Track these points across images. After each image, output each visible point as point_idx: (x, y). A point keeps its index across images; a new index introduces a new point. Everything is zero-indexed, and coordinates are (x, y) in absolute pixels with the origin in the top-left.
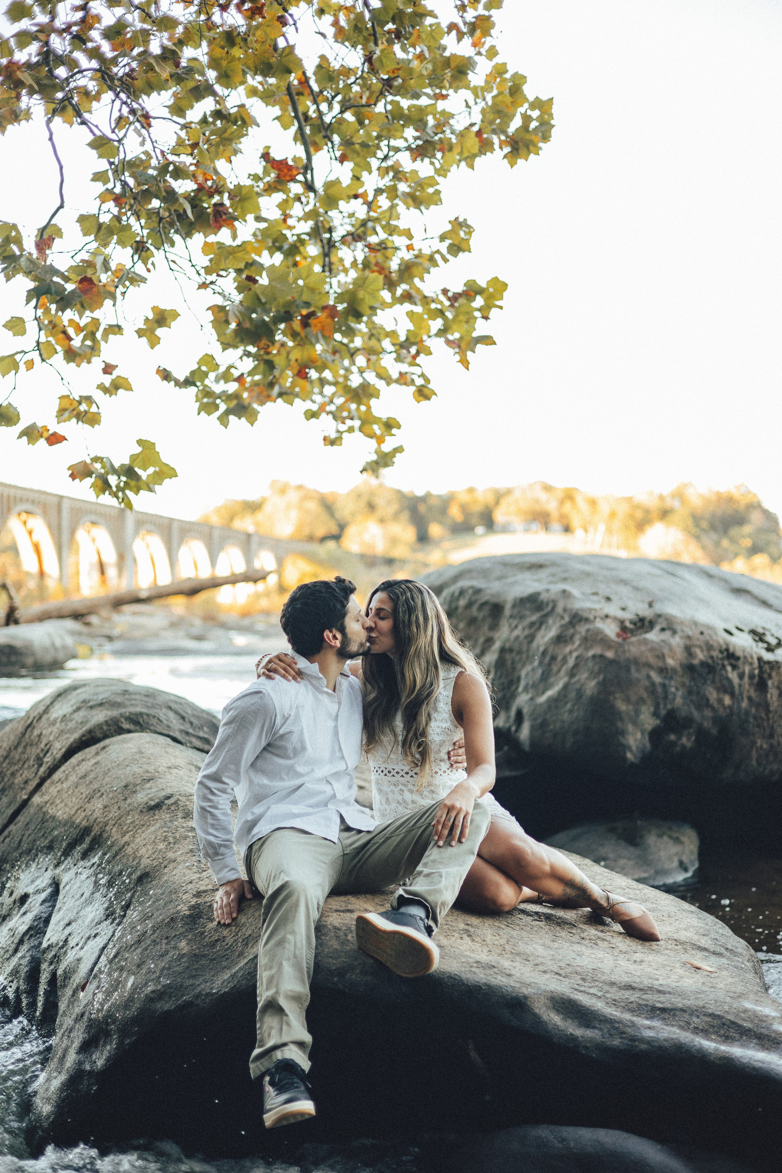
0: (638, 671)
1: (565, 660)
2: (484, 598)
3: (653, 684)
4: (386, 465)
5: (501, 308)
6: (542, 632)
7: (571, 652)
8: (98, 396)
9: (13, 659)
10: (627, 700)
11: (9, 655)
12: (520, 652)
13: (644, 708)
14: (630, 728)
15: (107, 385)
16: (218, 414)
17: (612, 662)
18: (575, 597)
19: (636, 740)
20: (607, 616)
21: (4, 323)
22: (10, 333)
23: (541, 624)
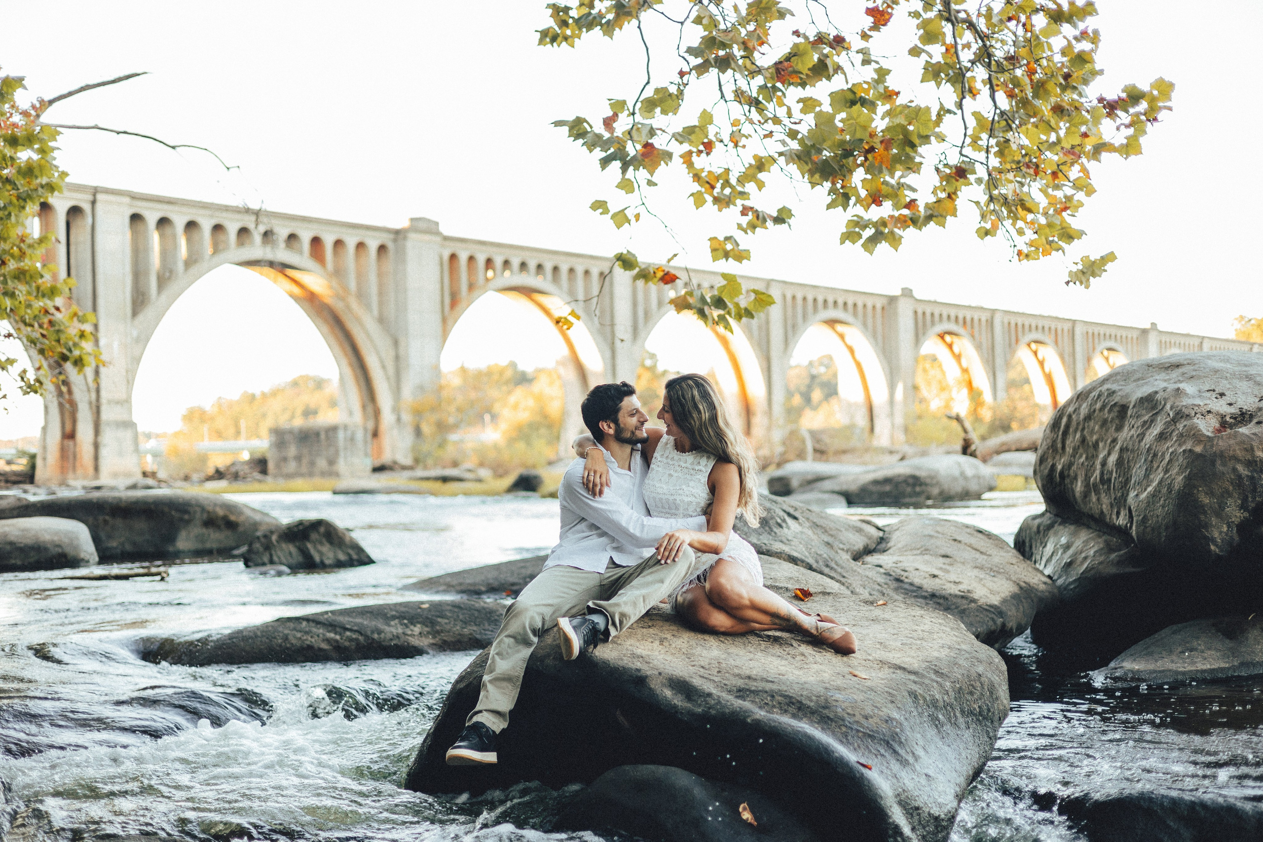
0: (1224, 464)
1: (1163, 454)
2: (1116, 399)
3: (1240, 477)
4: (1094, 275)
5: (1170, 109)
6: (1150, 431)
7: (1168, 448)
8: (739, 236)
9: (918, 489)
10: (1211, 493)
11: (914, 485)
12: (1133, 451)
13: (1230, 501)
14: (1214, 520)
15: (745, 226)
16: (862, 241)
17: (1199, 456)
18: (1186, 394)
19: (1221, 532)
20: (1209, 412)
21: (616, 184)
22: (623, 192)
23: (1152, 421)
